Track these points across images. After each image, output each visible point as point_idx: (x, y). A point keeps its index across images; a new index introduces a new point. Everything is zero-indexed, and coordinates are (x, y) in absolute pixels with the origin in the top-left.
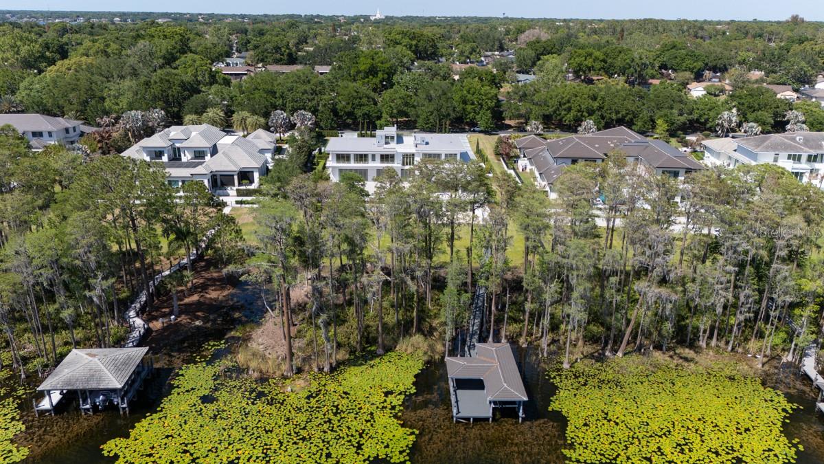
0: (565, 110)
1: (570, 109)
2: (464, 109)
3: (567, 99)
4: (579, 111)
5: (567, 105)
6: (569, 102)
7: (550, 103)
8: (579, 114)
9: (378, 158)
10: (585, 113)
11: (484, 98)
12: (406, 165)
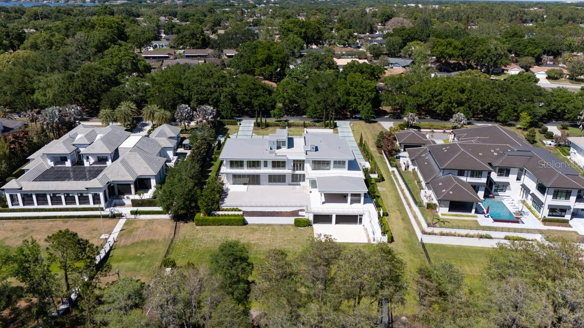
0: (437, 101)
1: (440, 101)
2: (348, 100)
3: (439, 91)
4: (450, 103)
5: (438, 98)
6: (440, 94)
7: (424, 94)
8: (449, 105)
9: (270, 165)
10: (454, 104)
11: (365, 90)
12: (297, 170)
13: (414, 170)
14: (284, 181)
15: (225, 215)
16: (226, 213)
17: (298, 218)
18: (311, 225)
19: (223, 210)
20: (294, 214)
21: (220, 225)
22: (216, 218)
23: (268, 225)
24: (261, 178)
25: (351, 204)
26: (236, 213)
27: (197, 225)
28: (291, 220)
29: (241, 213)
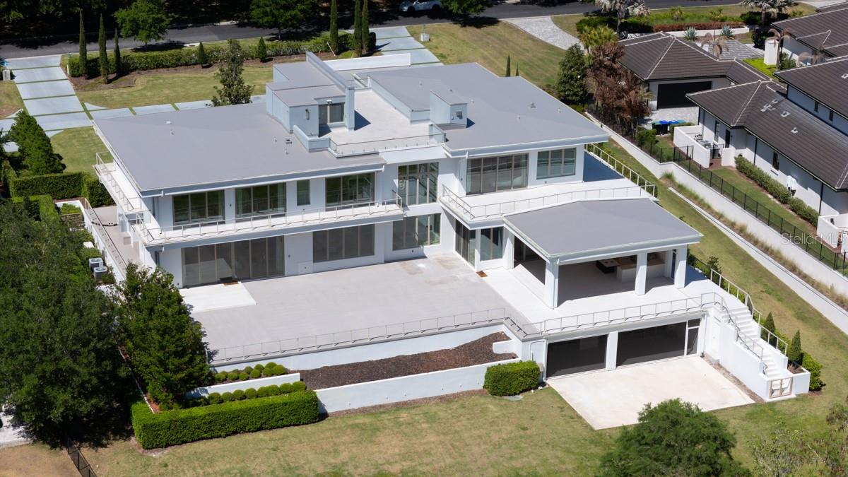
9: (318, 194)
12: (413, 202)
13: (740, 160)
14: (368, 249)
15: (242, 396)
16: (243, 386)
17: (496, 363)
18: (543, 384)
19: (225, 379)
20: (477, 352)
21: (235, 433)
22: (214, 408)
23: (399, 406)
24: (288, 248)
25: (648, 289)
26: (278, 381)
27: (149, 446)
28: (473, 377)
29: (294, 379)
